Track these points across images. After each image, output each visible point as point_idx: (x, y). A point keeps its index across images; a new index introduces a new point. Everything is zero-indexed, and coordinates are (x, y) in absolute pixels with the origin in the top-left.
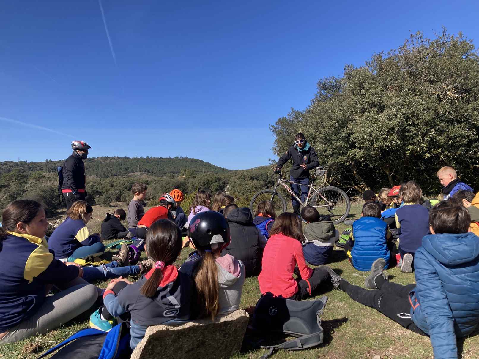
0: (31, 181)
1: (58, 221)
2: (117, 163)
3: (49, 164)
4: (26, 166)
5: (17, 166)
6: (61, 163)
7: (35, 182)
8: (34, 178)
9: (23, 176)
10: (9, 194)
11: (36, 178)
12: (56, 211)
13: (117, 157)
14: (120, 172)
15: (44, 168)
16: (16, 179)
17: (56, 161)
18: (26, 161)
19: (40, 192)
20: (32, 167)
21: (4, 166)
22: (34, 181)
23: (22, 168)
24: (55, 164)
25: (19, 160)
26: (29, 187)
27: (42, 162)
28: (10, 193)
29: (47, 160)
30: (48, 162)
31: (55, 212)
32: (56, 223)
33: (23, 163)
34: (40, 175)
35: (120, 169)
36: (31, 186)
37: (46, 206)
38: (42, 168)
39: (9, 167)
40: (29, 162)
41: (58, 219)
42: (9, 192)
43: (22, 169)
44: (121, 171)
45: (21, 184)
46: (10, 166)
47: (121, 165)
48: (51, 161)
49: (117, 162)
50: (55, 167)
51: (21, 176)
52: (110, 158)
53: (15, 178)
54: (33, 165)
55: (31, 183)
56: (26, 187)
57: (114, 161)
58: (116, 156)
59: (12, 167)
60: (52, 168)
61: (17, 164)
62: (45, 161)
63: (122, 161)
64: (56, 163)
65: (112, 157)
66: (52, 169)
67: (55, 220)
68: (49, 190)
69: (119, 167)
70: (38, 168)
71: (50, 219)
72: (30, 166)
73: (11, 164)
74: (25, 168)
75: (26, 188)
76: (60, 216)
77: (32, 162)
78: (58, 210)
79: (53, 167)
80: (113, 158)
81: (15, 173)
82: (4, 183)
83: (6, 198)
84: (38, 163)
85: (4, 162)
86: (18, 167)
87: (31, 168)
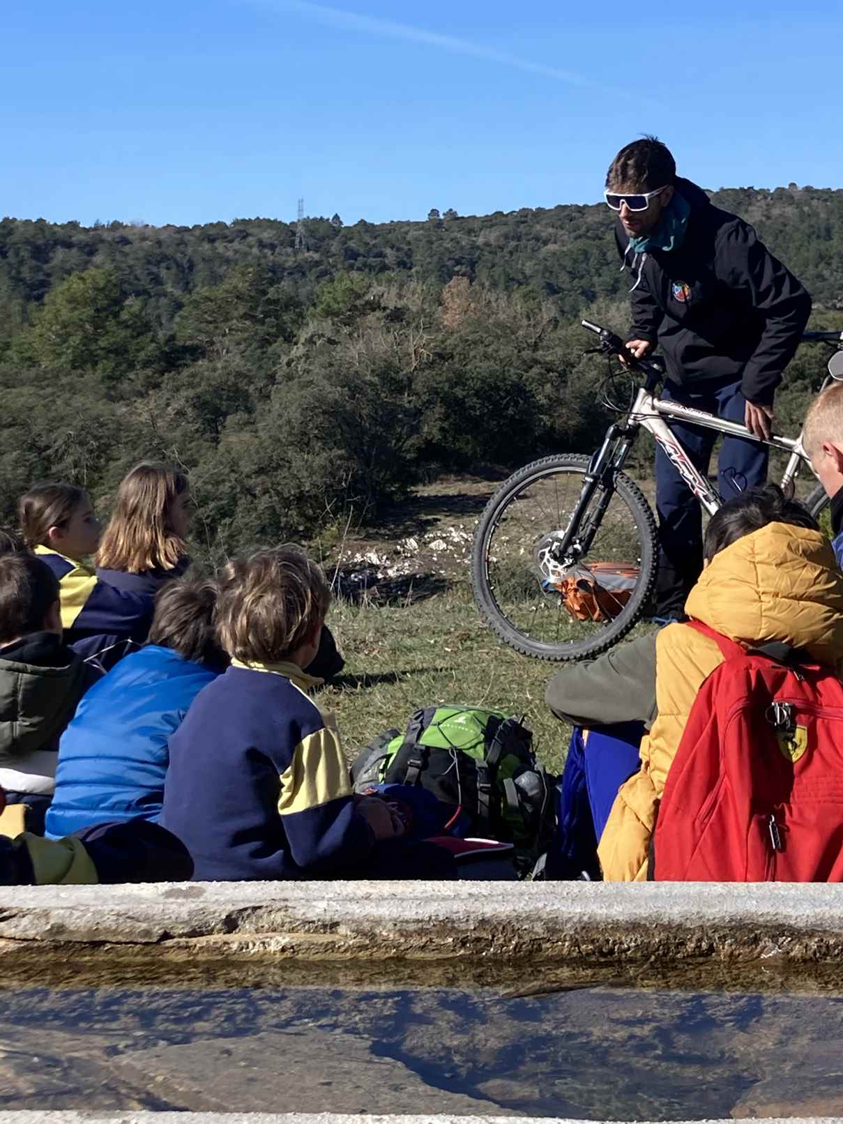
0: (311, 328)
1: (412, 543)
2: (803, 227)
3: (442, 232)
4: (335, 246)
5: (292, 244)
6: (505, 229)
7: (328, 334)
8: (329, 313)
9: (276, 302)
10: (191, 393)
11: (337, 314)
12: (405, 493)
13: (808, 189)
14: (820, 277)
15: (417, 257)
16: (245, 316)
17: (480, 214)
18: (336, 217)
19: (328, 388)
20: (362, 251)
21: (236, 245)
22: (327, 327)
23: (316, 256)
24: (470, 231)
25: (300, 210)
26: (299, 358)
27: (408, 223)
28: (199, 390)
29: (434, 212)
30: (439, 224)
31: (398, 498)
32: (397, 553)
33: (321, 232)
34: (359, 296)
35: (821, 257)
36: (307, 356)
37: (354, 465)
38: (409, 254)
39: (255, 251)
40: (351, 224)
41: (410, 535)
42: (191, 385)
43: (317, 263)
44: (826, 273)
45: (266, 342)
46: (261, 245)
47: (829, 237)
48: (452, 215)
49: (803, 217)
50: (474, 247)
51: (269, 302)
52: (764, 193)
53: (242, 310)
54: (367, 238)
55: (311, 341)
56: (284, 359)
57: (790, 211)
58: (800, 186)
59: (268, 252)
60: (457, 256)
61: (294, 234)
62: (424, 218)
63: (831, 212)
64: (476, 225)
65: (780, 190)
66: (458, 262)
67: (396, 537)
68: (376, 380)
69: (814, 244)
70: (391, 256)
71: (372, 531)
72: (352, 244)
73: (266, 235)
74: (327, 253)
75: (289, 364)
76: (425, 518)
77: (363, 222)
78: (420, 487)
79: (462, 248)
80: (783, 195)
81: (243, 286)
82: (191, 338)
83: (180, 413)
84: (393, 227)
85: (236, 223)
86: (295, 253)
87: (354, 255)
